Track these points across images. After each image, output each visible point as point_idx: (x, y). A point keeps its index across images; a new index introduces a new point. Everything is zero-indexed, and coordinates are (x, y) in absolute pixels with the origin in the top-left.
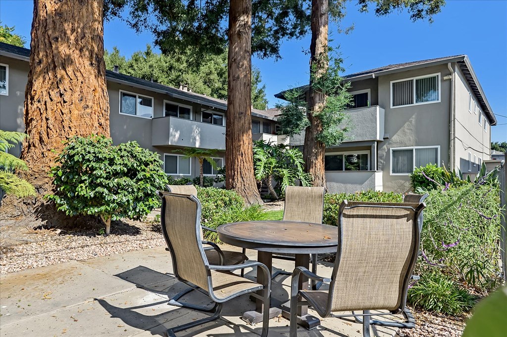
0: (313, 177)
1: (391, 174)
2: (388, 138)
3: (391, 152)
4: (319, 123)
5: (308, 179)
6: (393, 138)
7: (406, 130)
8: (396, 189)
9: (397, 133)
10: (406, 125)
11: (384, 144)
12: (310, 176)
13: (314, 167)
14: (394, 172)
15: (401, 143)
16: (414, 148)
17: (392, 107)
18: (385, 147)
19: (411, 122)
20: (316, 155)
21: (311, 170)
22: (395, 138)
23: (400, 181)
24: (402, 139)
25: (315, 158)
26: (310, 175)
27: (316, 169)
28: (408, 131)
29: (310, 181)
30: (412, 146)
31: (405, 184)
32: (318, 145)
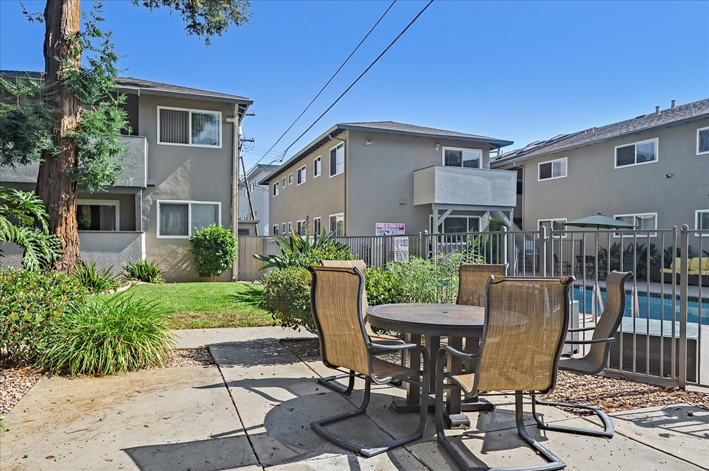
0: (63, 241)
1: (158, 236)
2: (154, 186)
3: (158, 205)
4: (71, 150)
5: (54, 245)
6: (160, 186)
7: (179, 178)
8: (165, 257)
9: (167, 180)
10: (178, 170)
11: (148, 194)
12: (57, 239)
13: (64, 224)
14: (161, 234)
15: (173, 195)
16: (190, 202)
17: (159, 143)
18: (149, 197)
19: (185, 167)
20: (68, 204)
21: (59, 229)
22: (163, 186)
23: (171, 246)
24: (173, 189)
25: (65, 208)
26: (57, 237)
27: (68, 227)
28: (182, 179)
29: (57, 249)
30: (188, 199)
31: (178, 250)
32: (70, 188)
